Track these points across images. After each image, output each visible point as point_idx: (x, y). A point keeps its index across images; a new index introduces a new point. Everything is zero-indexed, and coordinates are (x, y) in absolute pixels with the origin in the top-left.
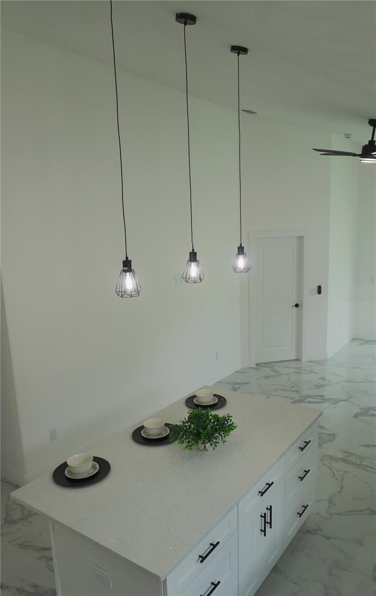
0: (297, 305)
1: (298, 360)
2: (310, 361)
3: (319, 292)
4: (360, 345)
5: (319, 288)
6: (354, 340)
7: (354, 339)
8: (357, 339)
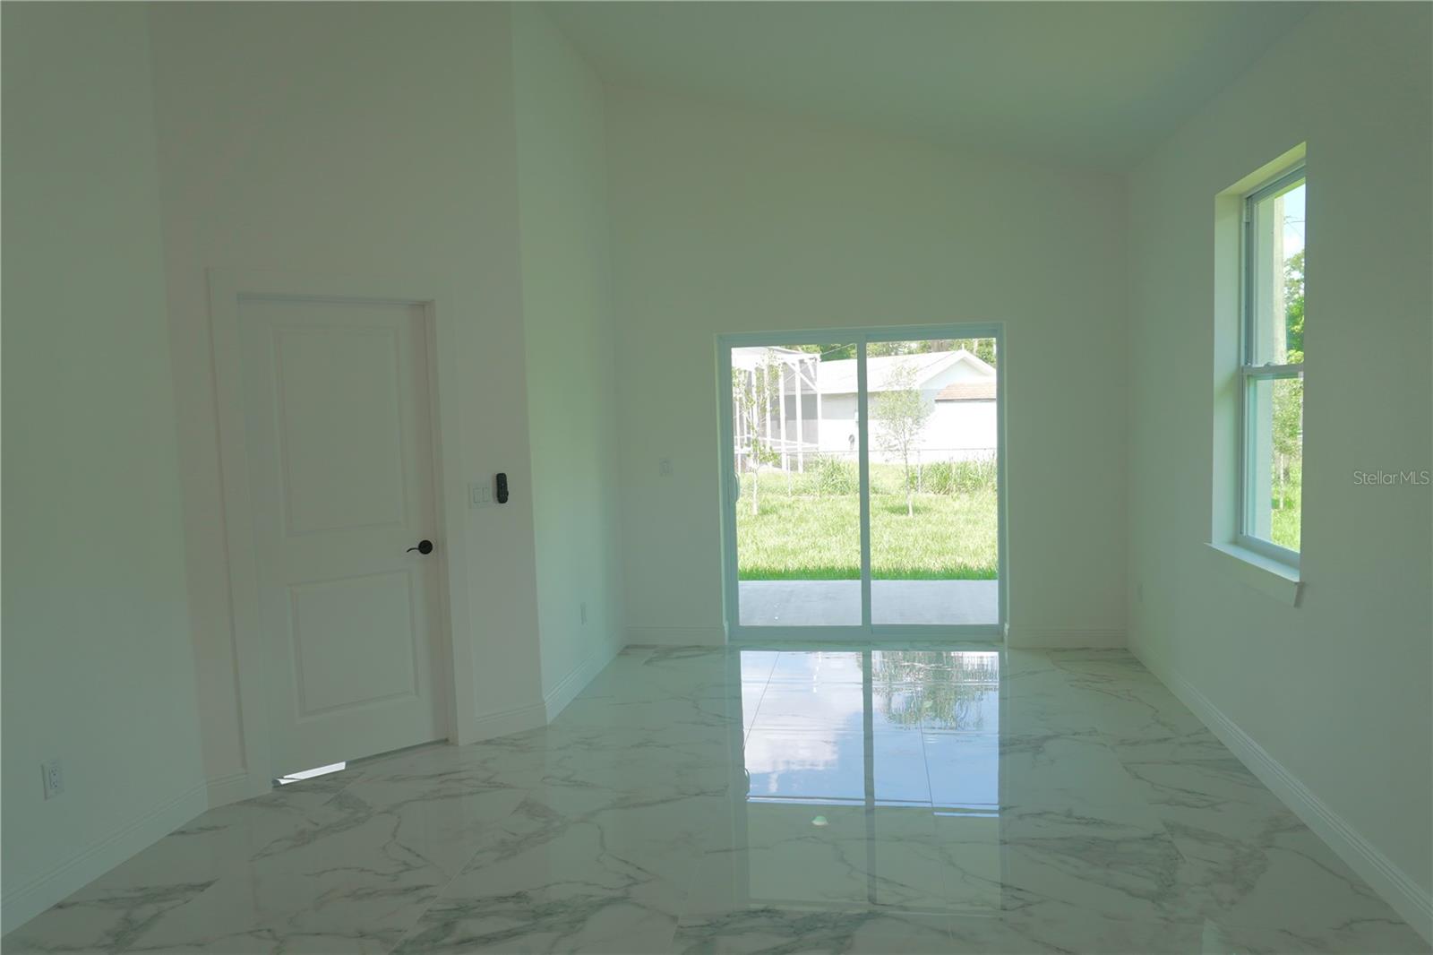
0: (425, 547)
1: (446, 741)
2: (488, 742)
3: (502, 494)
4: (646, 663)
5: (501, 481)
6: (628, 650)
7: (627, 647)
8: (636, 647)
